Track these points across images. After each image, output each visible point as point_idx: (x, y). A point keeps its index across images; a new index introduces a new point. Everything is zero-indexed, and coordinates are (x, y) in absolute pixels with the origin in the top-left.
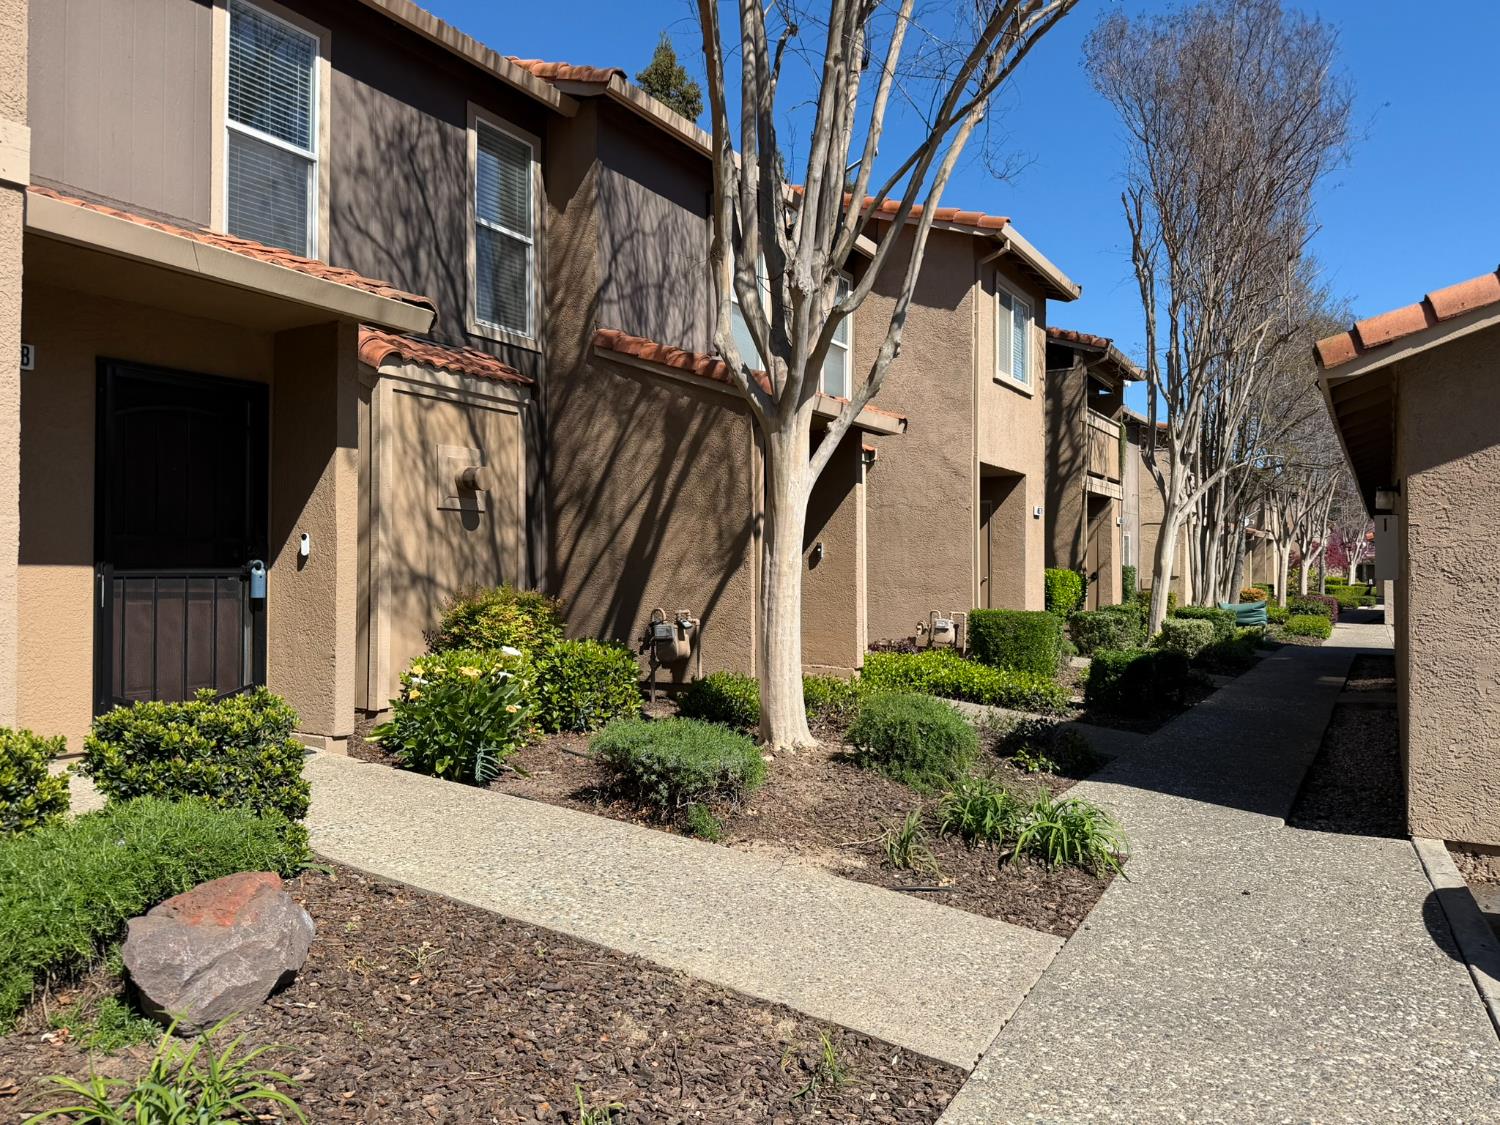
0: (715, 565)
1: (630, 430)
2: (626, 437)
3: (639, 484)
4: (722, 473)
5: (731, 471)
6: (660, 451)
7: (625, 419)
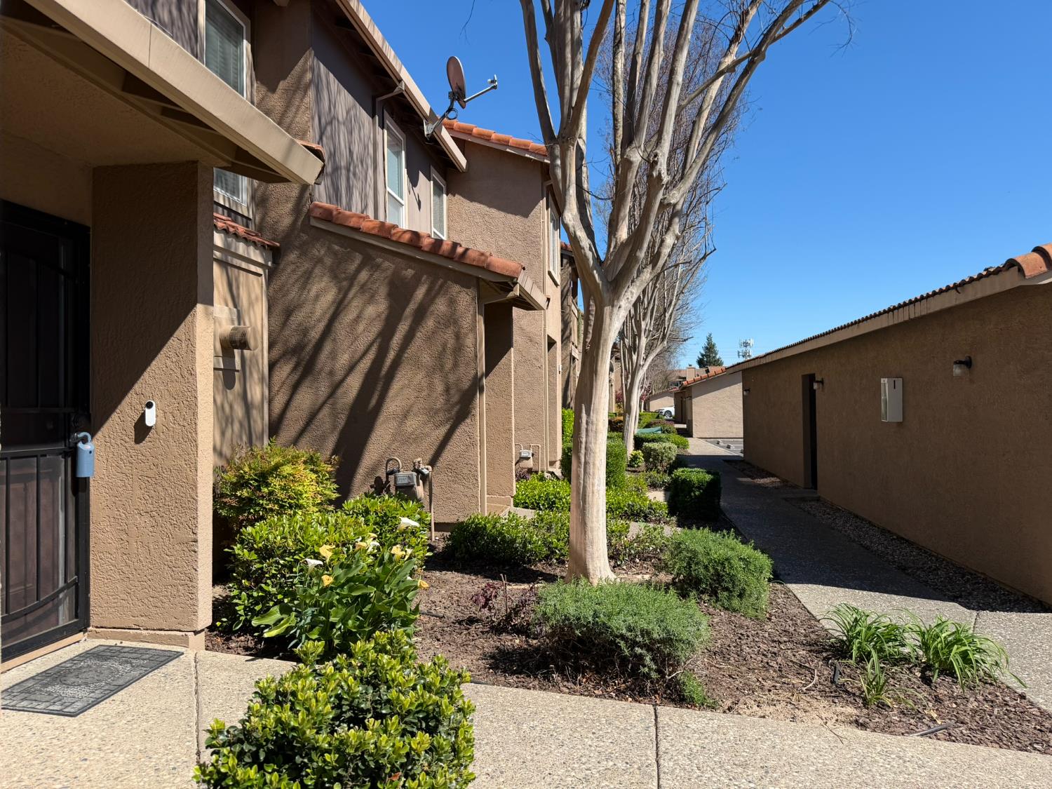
0: (441, 417)
1: (351, 295)
2: (346, 302)
3: (361, 345)
4: (449, 336)
5: (458, 336)
6: (383, 316)
7: (345, 284)
